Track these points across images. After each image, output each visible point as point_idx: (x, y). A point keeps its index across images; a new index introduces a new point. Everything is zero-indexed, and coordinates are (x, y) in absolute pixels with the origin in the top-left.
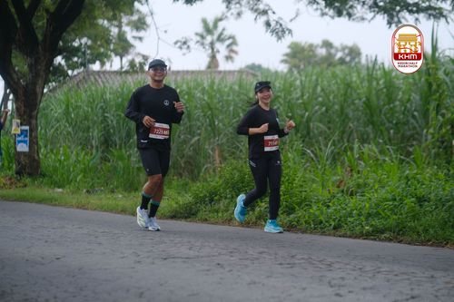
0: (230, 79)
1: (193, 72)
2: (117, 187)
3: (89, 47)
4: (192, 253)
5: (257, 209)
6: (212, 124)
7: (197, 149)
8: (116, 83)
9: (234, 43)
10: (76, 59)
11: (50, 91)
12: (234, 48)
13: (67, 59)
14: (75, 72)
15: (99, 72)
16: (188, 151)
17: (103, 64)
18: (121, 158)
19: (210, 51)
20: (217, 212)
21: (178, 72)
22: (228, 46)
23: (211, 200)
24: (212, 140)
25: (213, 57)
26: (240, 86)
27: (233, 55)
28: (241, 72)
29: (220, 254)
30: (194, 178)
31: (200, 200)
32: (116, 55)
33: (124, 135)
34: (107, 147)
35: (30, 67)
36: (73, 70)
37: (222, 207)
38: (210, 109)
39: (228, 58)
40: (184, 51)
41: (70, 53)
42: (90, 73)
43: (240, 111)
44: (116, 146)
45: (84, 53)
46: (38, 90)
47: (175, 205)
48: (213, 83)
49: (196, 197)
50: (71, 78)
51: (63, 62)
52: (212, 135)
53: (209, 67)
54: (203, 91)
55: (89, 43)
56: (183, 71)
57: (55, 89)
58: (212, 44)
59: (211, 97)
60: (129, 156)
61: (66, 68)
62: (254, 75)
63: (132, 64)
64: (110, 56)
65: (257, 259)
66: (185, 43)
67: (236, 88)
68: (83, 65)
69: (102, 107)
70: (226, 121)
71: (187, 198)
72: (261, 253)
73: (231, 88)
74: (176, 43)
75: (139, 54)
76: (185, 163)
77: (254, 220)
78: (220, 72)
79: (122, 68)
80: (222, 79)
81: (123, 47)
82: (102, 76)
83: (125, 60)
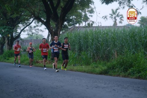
0: (120, 29)
1: (108, 27)
2: (83, 64)
3: (75, 19)
4: (105, 86)
5: (128, 72)
6: (114, 44)
7: (109, 52)
8: (83, 30)
9: (122, 17)
10: (71, 23)
11: (63, 33)
12: (122, 19)
13: (68, 23)
14: (71, 27)
15: (78, 27)
16: (106, 52)
17: (79, 24)
18: (84, 55)
19: (114, 20)
20: (115, 72)
21: (104, 27)
22: (120, 18)
23: (113, 68)
24: (114, 49)
25: (115, 22)
26: (124, 31)
27: (122, 21)
28: (124, 26)
29: (114, 86)
30: (108, 61)
31: (109, 68)
32: (84, 21)
33: (86, 47)
34: (80, 51)
35: (56, 25)
36: (70, 26)
37: (117, 71)
38: (114, 39)
39: (120, 22)
40: (105, 20)
41: (69, 21)
42: (75, 27)
43: (123, 39)
44: (83, 50)
45: (73, 21)
46: (58, 33)
47: (101, 70)
48: (115, 30)
49: (108, 67)
50: (69, 29)
51: (67, 24)
52: (114, 47)
53: (114, 25)
54: (112, 33)
55: (75, 17)
56: (105, 26)
57: (64, 32)
58: (115, 18)
59: (114, 35)
60: (87, 54)
61: (68, 26)
62: (129, 27)
63: (89, 24)
64: (82, 22)
65: (127, 88)
66: (106, 17)
67: (123, 32)
68: (73, 25)
69: (79, 38)
70: (119, 43)
71: (105, 68)
72: (128, 86)
73: (121, 32)
74: (103, 17)
75: (91, 21)
76: (105, 56)
77: (127, 75)
78: (118, 26)
79: (85, 25)
80: (118, 29)
81: (86, 19)
82: (79, 28)
83: (86, 23)
